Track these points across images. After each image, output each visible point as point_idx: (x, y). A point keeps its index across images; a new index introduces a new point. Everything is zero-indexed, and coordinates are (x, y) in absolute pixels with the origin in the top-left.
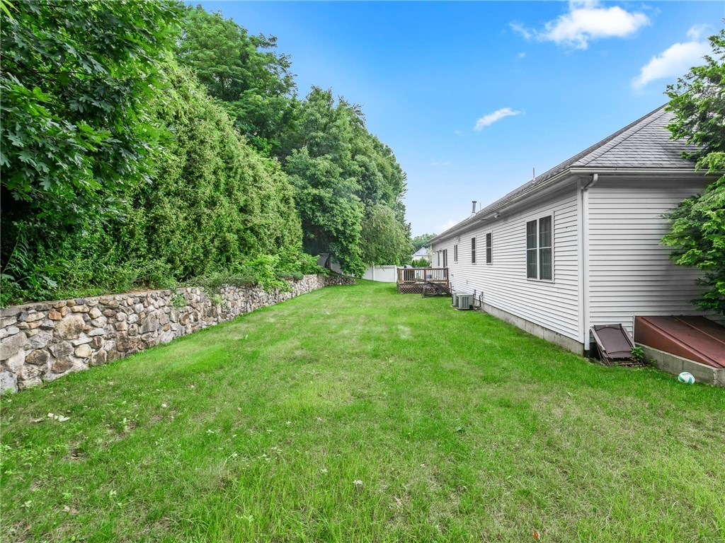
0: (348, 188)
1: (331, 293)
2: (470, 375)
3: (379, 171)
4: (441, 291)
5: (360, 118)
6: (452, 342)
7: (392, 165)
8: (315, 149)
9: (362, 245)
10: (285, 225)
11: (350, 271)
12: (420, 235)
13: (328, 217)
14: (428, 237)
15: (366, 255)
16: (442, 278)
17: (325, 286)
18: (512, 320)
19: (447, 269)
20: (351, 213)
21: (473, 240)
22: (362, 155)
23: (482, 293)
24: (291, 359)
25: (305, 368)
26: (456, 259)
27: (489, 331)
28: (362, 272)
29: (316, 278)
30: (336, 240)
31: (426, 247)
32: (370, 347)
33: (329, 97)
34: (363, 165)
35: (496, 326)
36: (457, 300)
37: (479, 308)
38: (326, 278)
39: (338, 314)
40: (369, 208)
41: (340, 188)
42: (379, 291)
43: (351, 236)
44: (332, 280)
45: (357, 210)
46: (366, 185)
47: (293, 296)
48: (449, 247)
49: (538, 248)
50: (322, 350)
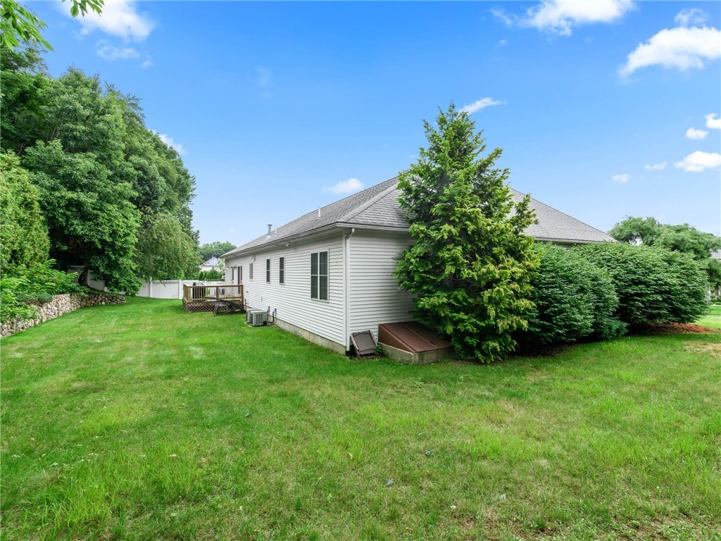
0: (120, 194)
1: (93, 316)
2: (258, 380)
3: (161, 175)
4: (235, 308)
5: (137, 112)
6: (244, 357)
7: (178, 170)
8: (72, 143)
9: (137, 258)
10: (25, 235)
11: (120, 289)
12: (210, 243)
13: (90, 226)
14: (220, 246)
15: (142, 269)
16: (236, 294)
17: (81, 308)
18: (300, 332)
19: (242, 286)
20: (123, 222)
21: (268, 261)
22: (140, 156)
23: (276, 309)
24: (69, 392)
25: (91, 398)
26: (251, 277)
27: (279, 344)
28: (135, 289)
29: (68, 299)
30: (101, 253)
31: (217, 257)
32: (161, 370)
33: (95, 87)
34: (139, 168)
35: (286, 339)
36: (252, 318)
37: (272, 323)
38: (83, 298)
39: (113, 341)
40: (147, 217)
41: (109, 192)
42: (161, 310)
43: (122, 248)
44: (90, 301)
45: (132, 219)
46: (144, 189)
47: (37, 323)
48: (245, 264)
49: (319, 275)
50: (106, 379)
